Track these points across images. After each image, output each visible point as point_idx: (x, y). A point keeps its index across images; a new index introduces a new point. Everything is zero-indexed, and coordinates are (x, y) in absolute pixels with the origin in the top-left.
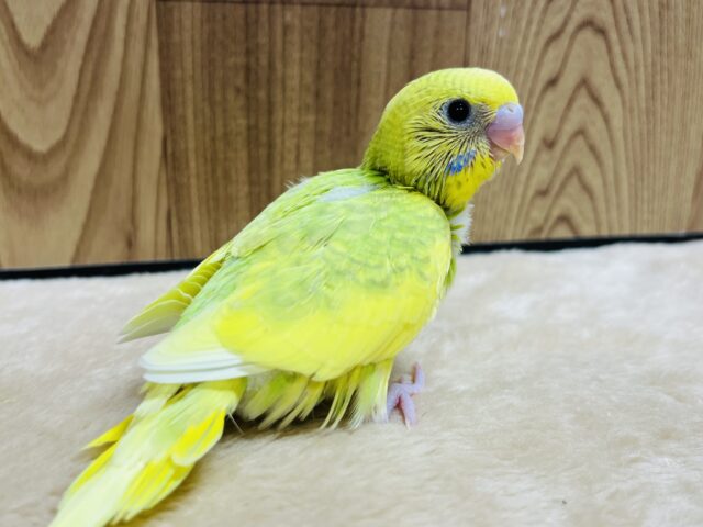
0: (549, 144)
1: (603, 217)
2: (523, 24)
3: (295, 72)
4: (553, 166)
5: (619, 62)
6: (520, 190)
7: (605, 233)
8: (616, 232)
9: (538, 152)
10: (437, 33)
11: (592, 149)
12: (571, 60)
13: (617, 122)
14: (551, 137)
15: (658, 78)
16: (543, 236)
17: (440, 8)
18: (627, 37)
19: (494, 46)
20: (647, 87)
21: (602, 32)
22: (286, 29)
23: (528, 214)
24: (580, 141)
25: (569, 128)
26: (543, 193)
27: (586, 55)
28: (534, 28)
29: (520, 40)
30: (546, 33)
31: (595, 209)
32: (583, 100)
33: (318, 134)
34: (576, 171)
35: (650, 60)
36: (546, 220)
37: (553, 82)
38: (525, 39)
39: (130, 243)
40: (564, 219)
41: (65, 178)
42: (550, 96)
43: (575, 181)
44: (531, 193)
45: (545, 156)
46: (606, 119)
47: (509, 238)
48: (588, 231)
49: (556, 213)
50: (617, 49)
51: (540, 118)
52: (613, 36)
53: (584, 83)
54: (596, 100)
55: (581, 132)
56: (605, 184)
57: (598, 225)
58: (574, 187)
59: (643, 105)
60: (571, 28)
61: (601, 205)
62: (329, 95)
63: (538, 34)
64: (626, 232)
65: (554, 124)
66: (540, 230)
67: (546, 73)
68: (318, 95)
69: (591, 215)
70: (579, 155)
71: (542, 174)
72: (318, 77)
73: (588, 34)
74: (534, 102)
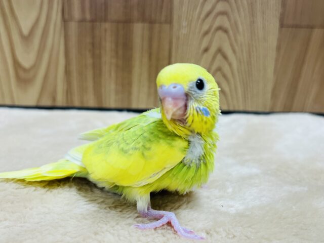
1: (230, 102)
3: (108, 45)
5: (235, 44)
7: (231, 109)
8: (237, 109)
10: (160, 32)
11: (224, 76)
12: (214, 42)
13: (235, 65)
17: (161, 23)
19: (181, 37)
20: (247, 53)
21: (226, 31)
22: (106, 30)
24: (219, 73)
25: (214, 67)
27: (219, 40)
31: (227, 100)
32: (219, 57)
33: (117, 66)
37: (206, 50)
39: (54, 99)
41: (35, 76)
42: (205, 55)
46: (230, 65)
50: (233, 38)
52: (231, 32)
53: (220, 50)
54: (225, 57)
55: (219, 69)
56: (231, 90)
57: (228, 106)
59: (245, 60)
60: (212, 30)
61: (230, 98)
62: (120, 52)
64: (241, 109)
67: (204, 45)
68: (117, 53)
69: (225, 101)
72: (117, 46)
73: (220, 33)
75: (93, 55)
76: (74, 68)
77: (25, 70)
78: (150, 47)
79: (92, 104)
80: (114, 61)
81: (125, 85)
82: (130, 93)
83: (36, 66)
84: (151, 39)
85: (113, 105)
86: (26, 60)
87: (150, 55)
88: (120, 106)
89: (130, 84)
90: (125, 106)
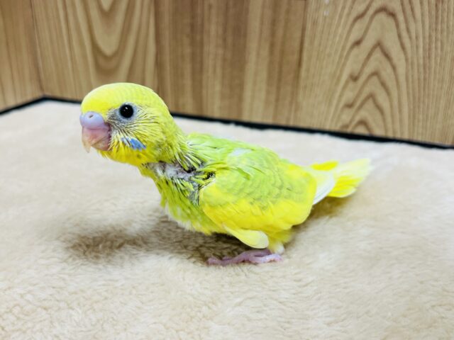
0: (354, 78)
1: (390, 126)
2: (339, 9)
3: (213, 28)
4: (356, 92)
5: (404, 34)
6: (335, 102)
7: (390, 135)
8: (398, 136)
9: (347, 82)
10: (288, 12)
11: (383, 84)
12: (370, 31)
13: (401, 70)
14: (356, 74)
15: (434, 45)
16: (349, 130)
18: (411, 19)
19: (321, 21)
20: (424, 50)
21: (392, 15)
22: (210, 7)
23: (339, 116)
24: (375, 79)
25: (368, 70)
26: (350, 106)
27: (381, 28)
28: (346, 11)
29: (337, 17)
30: (354, 14)
31: (384, 120)
32: (378, 54)
33: (224, 60)
34: (371, 96)
35: (427, 34)
36: (351, 122)
37: (358, 43)
38: (341, 17)
40: (363, 123)
41: (117, 67)
42: (355, 51)
43: (370, 101)
44: (341, 105)
45: (351, 85)
46: (394, 68)
47: (328, 127)
48: (378, 132)
49: (357, 118)
50: (403, 26)
51: (349, 63)
52: (401, 18)
53: (379, 45)
54: (387, 56)
55: (375, 73)
56: (391, 106)
57: (386, 130)
58: (370, 105)
59: (421, 62)
60: (371, 12)
61: (389, 119)
62: (230, 40)
63: (349, 14)
64: (406, 137)
65: (357, 67)
66: (347, 126)
67: (353, 38)
68: (225, 40)
69: (381, 123)
70: (373, 87)
71: (349, 95)
72: (225, 31)
73: (382, 16)
74: (345, 54)
75: (193, 43)
76: (167, 57)
77: (105, 57)
78: (273, 34)
79: (189, 109)
80: (220, 51)
81: (235, 88)
82: (240, 99)
83: (119, 53)
84: (274, 23)
85: (217, 115)
86: (108, 45)
87: (272, 45)
88: (226, 116)
89: (241, 86)
90: (233, 116)
